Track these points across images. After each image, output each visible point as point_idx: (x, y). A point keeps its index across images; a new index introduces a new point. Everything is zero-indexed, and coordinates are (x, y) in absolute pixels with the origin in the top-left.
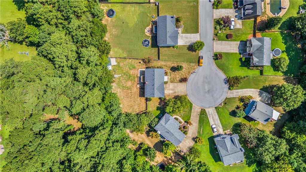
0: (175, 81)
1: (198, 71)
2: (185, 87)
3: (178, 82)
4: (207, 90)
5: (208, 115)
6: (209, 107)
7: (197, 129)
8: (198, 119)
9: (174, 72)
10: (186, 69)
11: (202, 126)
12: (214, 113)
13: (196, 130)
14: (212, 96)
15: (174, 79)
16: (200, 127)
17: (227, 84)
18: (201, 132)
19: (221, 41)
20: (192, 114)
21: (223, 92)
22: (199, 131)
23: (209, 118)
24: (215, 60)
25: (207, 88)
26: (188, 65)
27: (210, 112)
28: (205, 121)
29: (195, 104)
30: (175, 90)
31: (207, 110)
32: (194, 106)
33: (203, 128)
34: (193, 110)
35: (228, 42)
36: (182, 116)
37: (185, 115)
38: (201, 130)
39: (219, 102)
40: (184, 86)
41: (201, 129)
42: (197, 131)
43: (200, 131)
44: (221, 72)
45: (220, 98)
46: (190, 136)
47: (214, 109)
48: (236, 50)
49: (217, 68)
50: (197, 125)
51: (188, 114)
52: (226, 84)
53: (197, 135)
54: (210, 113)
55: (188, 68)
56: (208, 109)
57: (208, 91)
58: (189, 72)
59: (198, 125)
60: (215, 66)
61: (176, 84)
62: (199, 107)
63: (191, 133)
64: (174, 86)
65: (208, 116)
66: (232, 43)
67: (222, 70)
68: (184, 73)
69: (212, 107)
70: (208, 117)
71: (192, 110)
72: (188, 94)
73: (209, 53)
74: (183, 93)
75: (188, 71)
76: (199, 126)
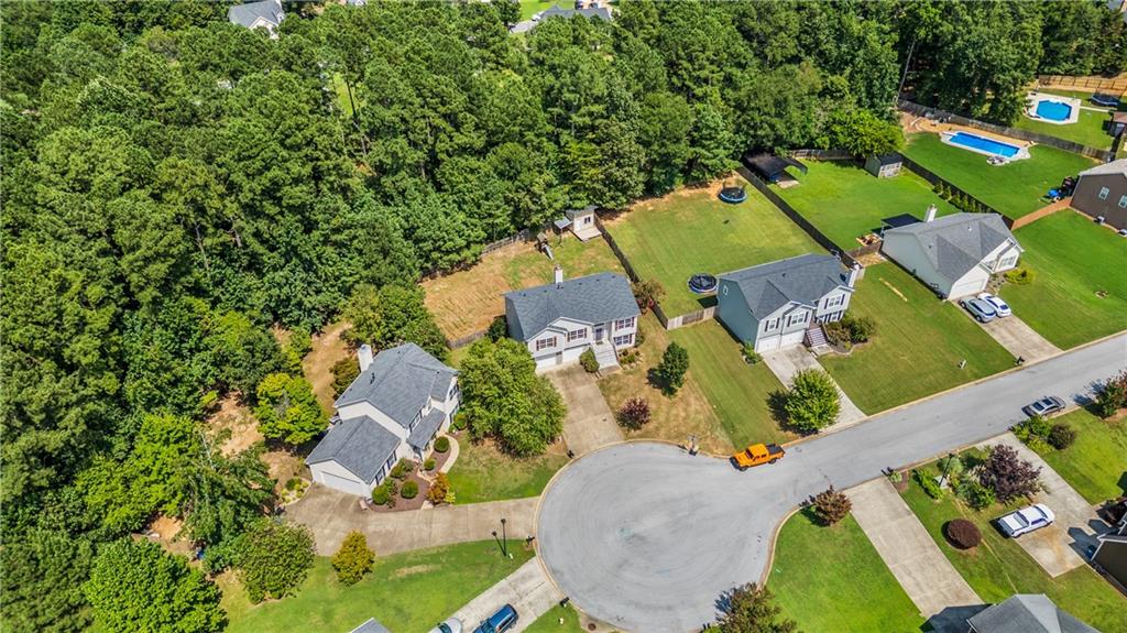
0: (612, 398)
1: (707, 464)
2: (605, 442)
3: (612, 408)
4: (637, 529)
5: (511, 577)
6: (554, 572)
7: (416, 548)
8: (473, 538)
9: (647, 381)
10: (684, 419)
11: (439, 567)
12: (530, 604)
13: (411, 545)
14: (620, 566)
15: (619, 389)
16: (432, 556)
17: (722, 614)
18: (405, 571)
19: (907, 507)
20: (489, 505)
21: (669, 608)
22: (410, 558)
23: (496, 587)
24: (806, 511)
25: (650, 524)
26: (710, 420)
27: (530, 584)
28: (468, 574)
29: (544, 502)
30: (575, 408)
31: (533, 566)
32: (531, 505)
33: (431, 574)
34: (511, 503)
35: (933, 546)
36: (465, 467)
37: (472, 476)
38: (415, 569)
39: (601, 610)
40: (611, 440)
41: (417, 564)
42: (406, 549)
43: (410, 564)
44: (765, 559)
45: (629, 603)
46: (371, 528)
47: (556, 597)
48: (927, 598)
49: (770, 534)
50: (440, 542)
51: (482, 487)
52: (719, 607)
53: (381, 558)
54: (522, 587)
55: (697, 427)
56: (540, 570)
57: (634, 536)
58: (680, 435)
59: (441, 547)
60: (776, 521)
61: (602, 402)
62: (535, 526)
63: (390, 527)
64: (589, 400)
65: (503, 582)
66: (944, 566)
67: (778, 563)
68: (667, 419)
69: (562, 585)
70: (495, 581)
71: (513, 498)
72: (577, 464)
73: (818, 477)
74: (576, 442)
75: (683, 429)
76: (435, 552)
